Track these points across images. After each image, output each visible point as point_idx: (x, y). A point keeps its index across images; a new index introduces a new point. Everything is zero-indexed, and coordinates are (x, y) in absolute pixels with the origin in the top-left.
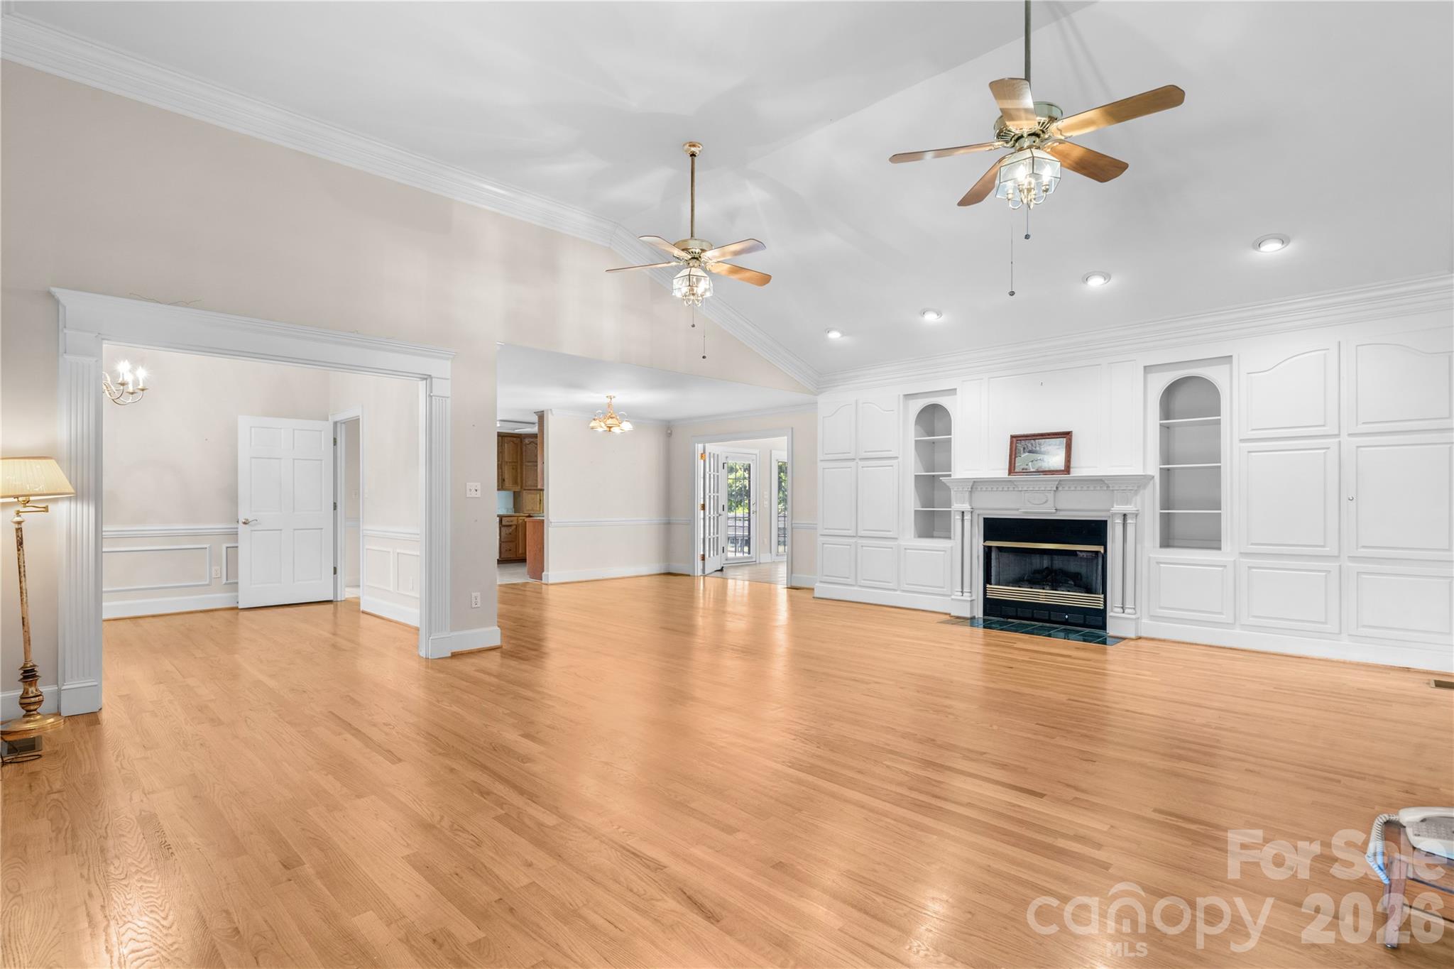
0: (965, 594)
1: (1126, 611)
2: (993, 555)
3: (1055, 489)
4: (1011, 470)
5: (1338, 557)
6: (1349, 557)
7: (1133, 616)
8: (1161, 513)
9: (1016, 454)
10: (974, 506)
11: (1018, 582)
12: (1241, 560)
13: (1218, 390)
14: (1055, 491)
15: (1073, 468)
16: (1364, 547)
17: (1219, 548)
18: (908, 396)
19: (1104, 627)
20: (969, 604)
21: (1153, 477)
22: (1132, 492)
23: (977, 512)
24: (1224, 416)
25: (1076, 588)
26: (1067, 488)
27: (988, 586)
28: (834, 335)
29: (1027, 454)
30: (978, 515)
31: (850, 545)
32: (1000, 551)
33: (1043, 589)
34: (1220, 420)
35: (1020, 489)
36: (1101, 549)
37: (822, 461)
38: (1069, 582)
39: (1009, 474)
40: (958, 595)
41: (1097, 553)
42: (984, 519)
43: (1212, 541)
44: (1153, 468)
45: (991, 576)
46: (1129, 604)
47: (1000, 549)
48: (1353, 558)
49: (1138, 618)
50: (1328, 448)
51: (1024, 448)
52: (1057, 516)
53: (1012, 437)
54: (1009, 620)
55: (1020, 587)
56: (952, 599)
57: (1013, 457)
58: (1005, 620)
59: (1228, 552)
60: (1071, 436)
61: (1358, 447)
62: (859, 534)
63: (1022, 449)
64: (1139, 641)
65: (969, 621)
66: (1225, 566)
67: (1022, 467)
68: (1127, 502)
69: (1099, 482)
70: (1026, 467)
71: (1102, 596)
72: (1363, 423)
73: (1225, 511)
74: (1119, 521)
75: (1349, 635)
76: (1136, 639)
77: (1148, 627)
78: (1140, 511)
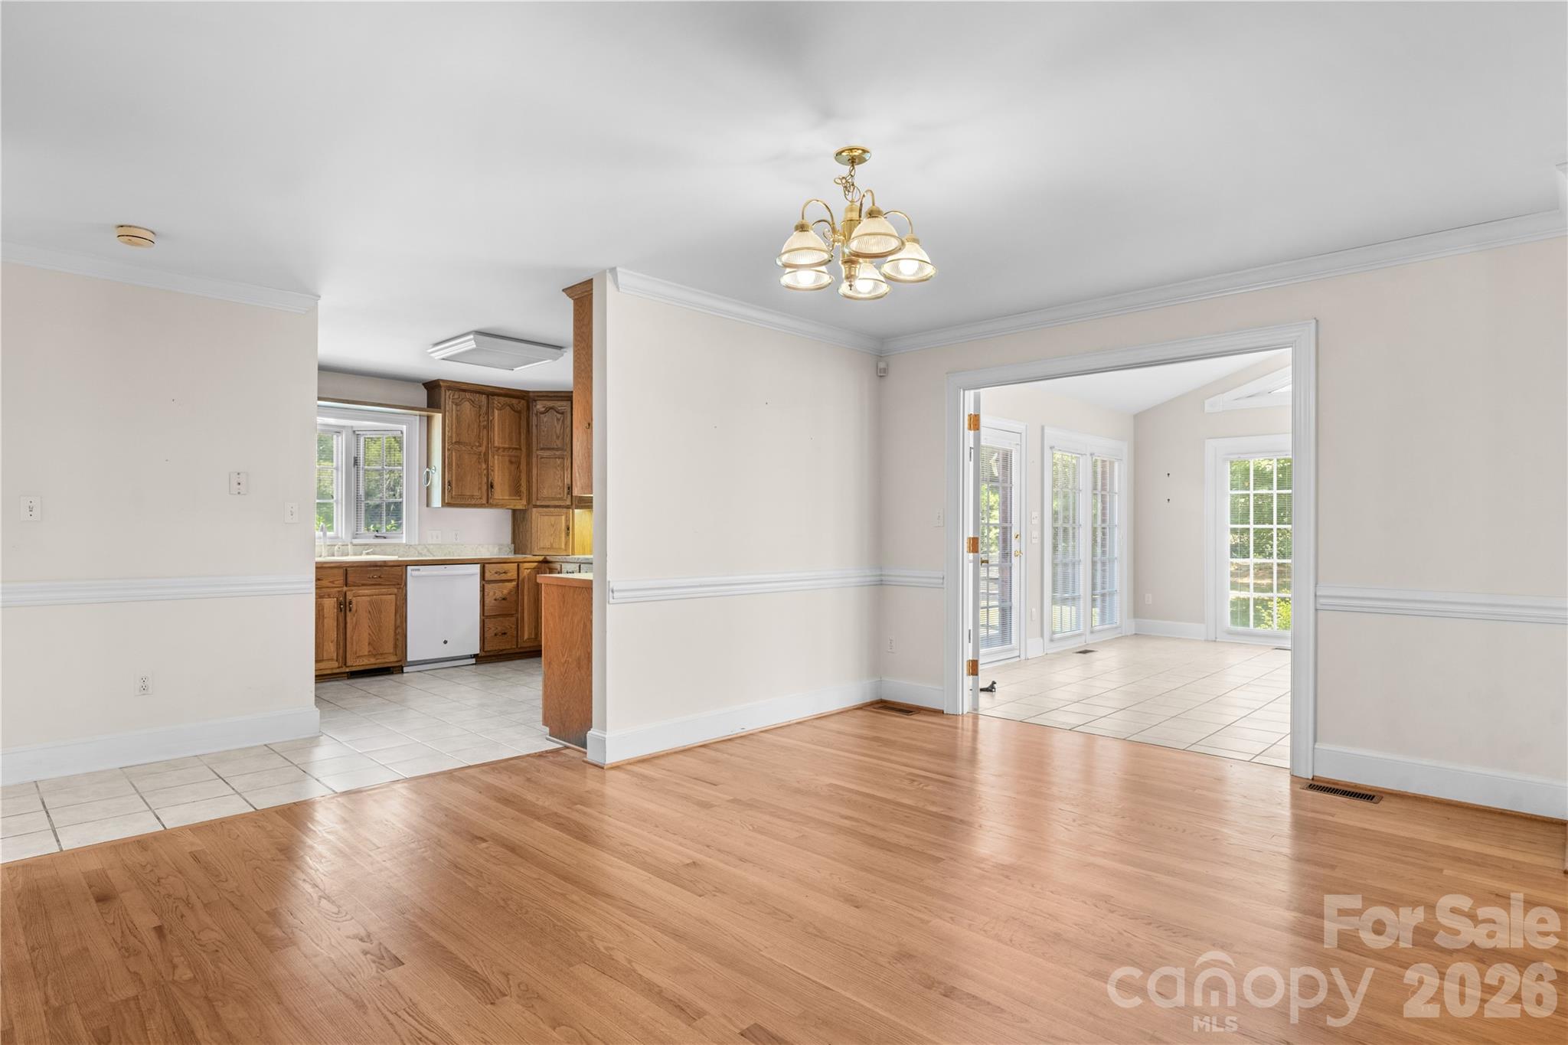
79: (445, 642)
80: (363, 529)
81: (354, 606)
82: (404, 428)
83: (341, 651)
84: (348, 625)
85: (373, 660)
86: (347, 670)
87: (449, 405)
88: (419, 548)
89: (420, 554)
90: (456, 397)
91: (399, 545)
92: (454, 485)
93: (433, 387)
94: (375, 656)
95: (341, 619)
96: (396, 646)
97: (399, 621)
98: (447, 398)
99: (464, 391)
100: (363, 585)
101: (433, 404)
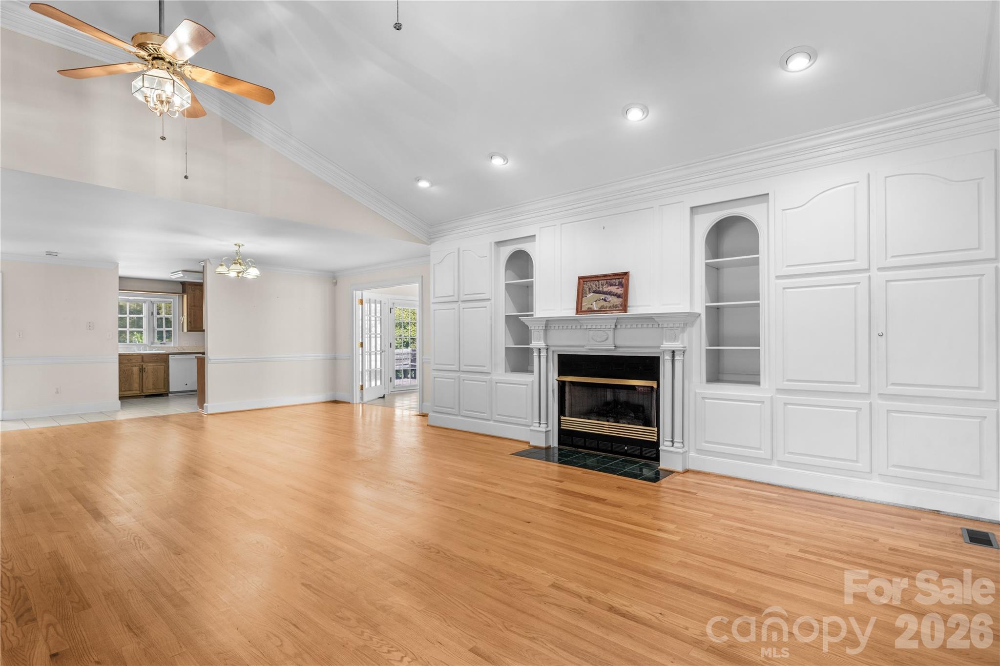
0: (541, 425)
1: (675, 445)
2: (567, 389)
3: (614, 327)
4: (579, 310)
5: (869, 394)
6: (879, 394)
7: (681, 451)
8: (707, 349)
9: (583, 294)
10: (550, 343)
11: (587, 414)
12: (778, 396)
13: (756, 228)
14: (614, 329)
15: (629, 307)
16: (893, 384)
17: (758, 383)
18: (499, 243)
19: (657, 459)
20: (544, 435)
21: (700, 315)
22: (679, 329)
23: (551, 349)
24: (762, 255)
25: (635, 420)
26: (624, 326)
27: (562, 418)
28: (424, 184)
29: (592, 294)
30: (553, 352)
31: (455, 379)
32: (574, 385)
33: (608, 421)
34: (758, 257)
35: (585, 327)
36: (654, 384)
37: (432, 303)
38: (631, 415)
39: (577, 313)
40: (535, 427)
41: (652, 388)
42: (558, 355)
43: (752, 377)
44: (699, 306)
45: (565, 408)
46: (678, 438)
47: (572, 383)
48: (881, 395)
49: (686, 452)
50: (859, 283)
51: (589, 289)
52: (617, 352)
53: (580, 278)
54: (580, 450)
55: (589, 419)
56: (531, 430)
57: (580, 297)
58: (576, 449)
59: (765, 390)
60: (628, 276)
61: (887, 281)
62: (461, 370)
63: (588, 289)
64: (687, 474)
65: (544, 450)
66: (763, 402)
67: (587, 307)
68: (675, 339)
69: (649, 320)
70: (591, 306)
71: (656, 429)
72: (893, 257)
73: (763, 348)
74: (668, 357)
75: (879, 474)
76: (684, 473)
77: (696, 462)
78: (687, 348)
79: (186, 384)
80: (156, 341)
81: (146, 370)
82: (172, 300)
83: (141, 387)
84: (144, 377)
85: (154, 391)
86: (144, 394)
87: (190, 291)
88: (179, 348)
89: (179, 350)
90: (193, 288)
91: (169, 347)
92: (192, 323)
93: (183, 284)
94: (155, 389)
95: (141, 375)
96: (164, 386)
97: (165, 376)
98: (188, 287)
99: (197, 285)
100: (150, 362)
101: (184, 292)
